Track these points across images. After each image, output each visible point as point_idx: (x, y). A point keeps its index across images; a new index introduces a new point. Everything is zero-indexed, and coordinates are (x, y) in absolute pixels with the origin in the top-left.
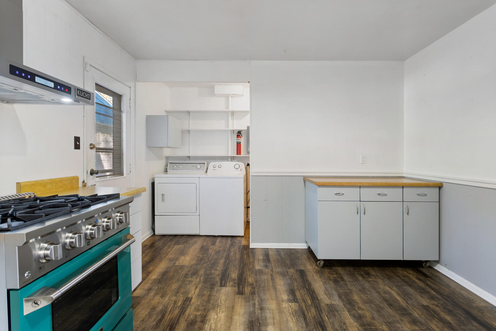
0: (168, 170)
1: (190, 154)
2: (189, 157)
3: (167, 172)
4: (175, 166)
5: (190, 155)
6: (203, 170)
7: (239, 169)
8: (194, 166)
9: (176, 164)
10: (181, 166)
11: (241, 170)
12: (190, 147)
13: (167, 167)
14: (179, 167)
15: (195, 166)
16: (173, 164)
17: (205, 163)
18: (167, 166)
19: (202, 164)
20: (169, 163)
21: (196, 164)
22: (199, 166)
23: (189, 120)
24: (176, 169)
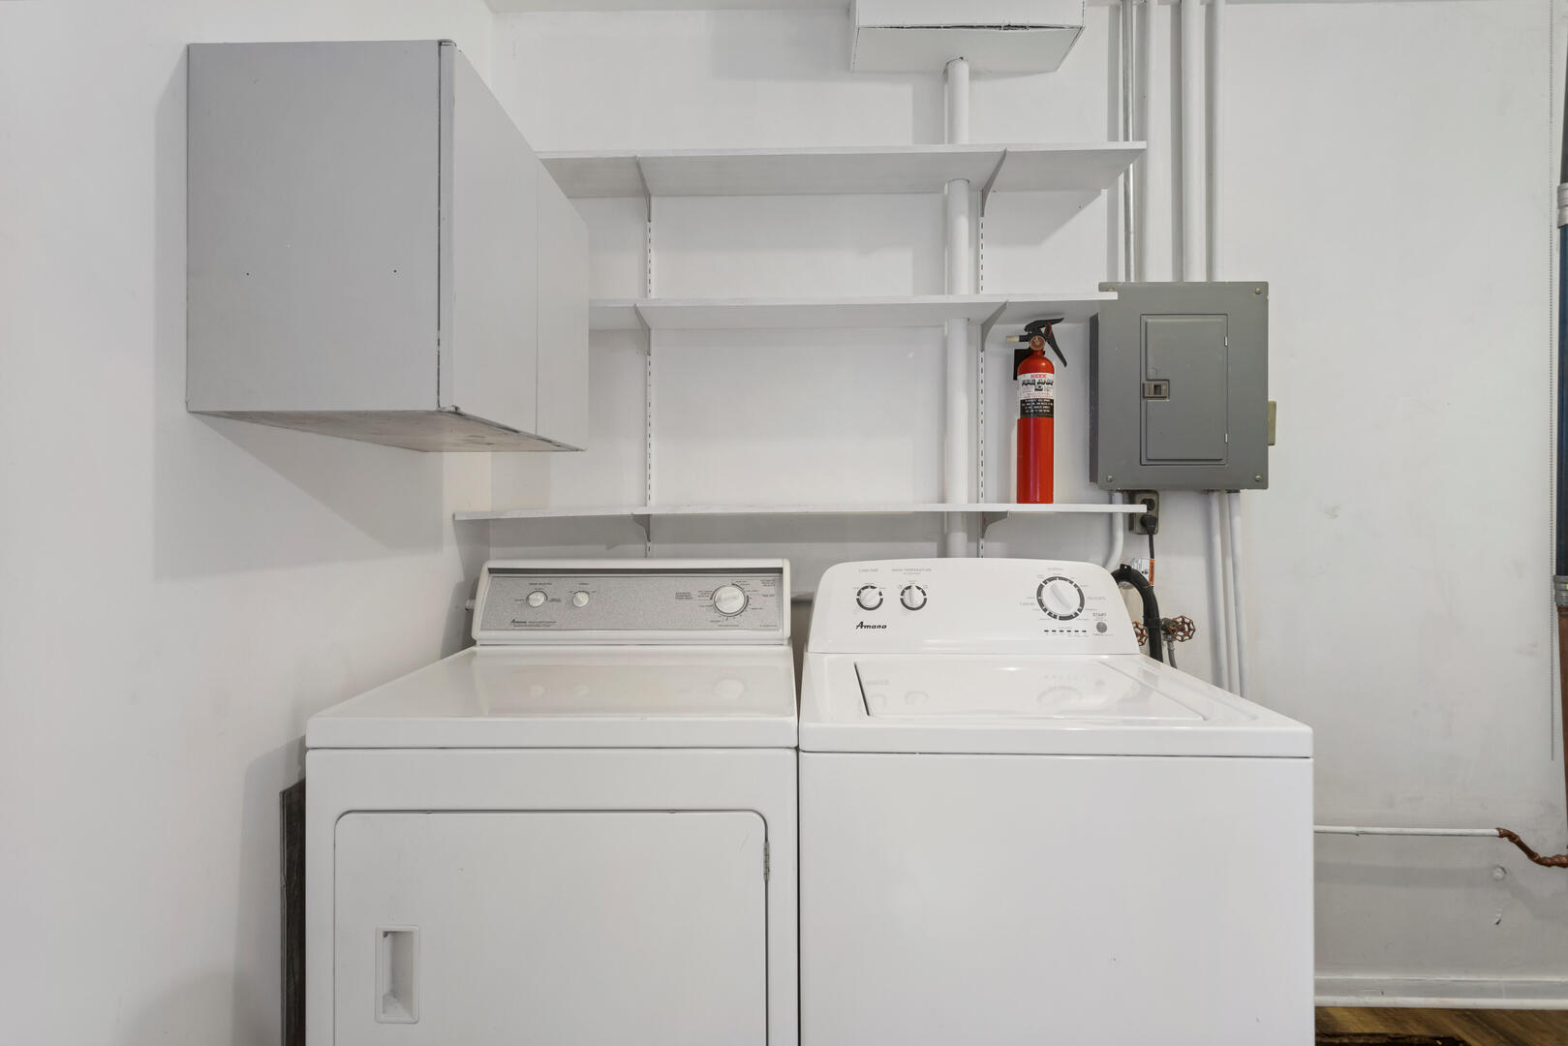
0: (477, 633)
1: (652, 502)
2: (644, 522)
3: (473, 643)
4: (538, 600)
5: (654, 508)
6: (766, 627)
7: (1086, 621)
8: (695, 593)
9: (539, 579)
10: (583, 599)
11: (1102, 628)
12: (653, 450)
13: (468, 604)
14: (572, 605)
15: (703, 594)
16: (524, 582)
17: (780, 571)
18: (473, 596)
19: (755, 582)
20: (491, 571)
21: (710, 582)
22: (731, 598)
23: (646, 252)
24: (547, 625)
